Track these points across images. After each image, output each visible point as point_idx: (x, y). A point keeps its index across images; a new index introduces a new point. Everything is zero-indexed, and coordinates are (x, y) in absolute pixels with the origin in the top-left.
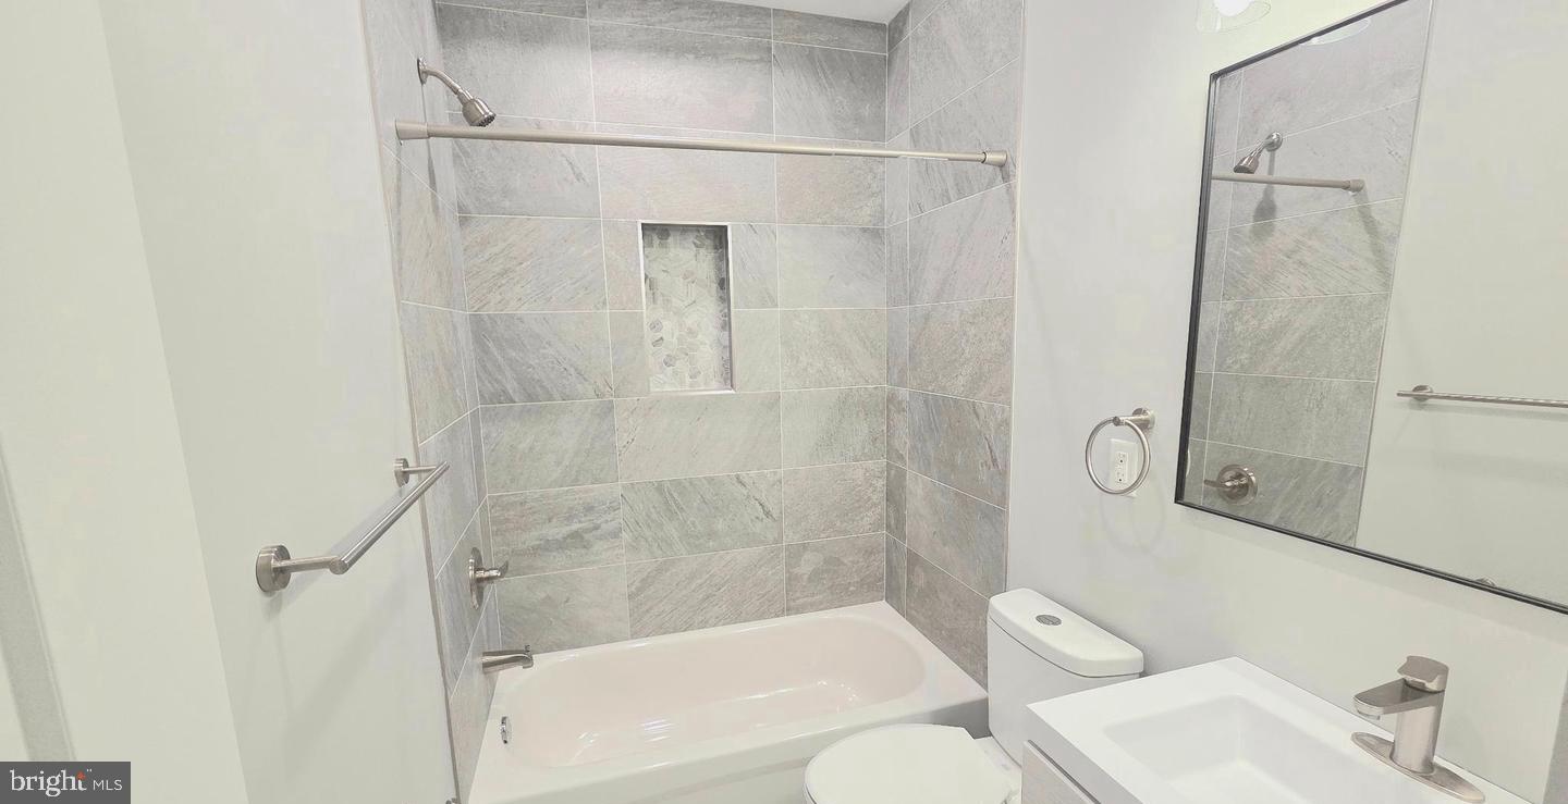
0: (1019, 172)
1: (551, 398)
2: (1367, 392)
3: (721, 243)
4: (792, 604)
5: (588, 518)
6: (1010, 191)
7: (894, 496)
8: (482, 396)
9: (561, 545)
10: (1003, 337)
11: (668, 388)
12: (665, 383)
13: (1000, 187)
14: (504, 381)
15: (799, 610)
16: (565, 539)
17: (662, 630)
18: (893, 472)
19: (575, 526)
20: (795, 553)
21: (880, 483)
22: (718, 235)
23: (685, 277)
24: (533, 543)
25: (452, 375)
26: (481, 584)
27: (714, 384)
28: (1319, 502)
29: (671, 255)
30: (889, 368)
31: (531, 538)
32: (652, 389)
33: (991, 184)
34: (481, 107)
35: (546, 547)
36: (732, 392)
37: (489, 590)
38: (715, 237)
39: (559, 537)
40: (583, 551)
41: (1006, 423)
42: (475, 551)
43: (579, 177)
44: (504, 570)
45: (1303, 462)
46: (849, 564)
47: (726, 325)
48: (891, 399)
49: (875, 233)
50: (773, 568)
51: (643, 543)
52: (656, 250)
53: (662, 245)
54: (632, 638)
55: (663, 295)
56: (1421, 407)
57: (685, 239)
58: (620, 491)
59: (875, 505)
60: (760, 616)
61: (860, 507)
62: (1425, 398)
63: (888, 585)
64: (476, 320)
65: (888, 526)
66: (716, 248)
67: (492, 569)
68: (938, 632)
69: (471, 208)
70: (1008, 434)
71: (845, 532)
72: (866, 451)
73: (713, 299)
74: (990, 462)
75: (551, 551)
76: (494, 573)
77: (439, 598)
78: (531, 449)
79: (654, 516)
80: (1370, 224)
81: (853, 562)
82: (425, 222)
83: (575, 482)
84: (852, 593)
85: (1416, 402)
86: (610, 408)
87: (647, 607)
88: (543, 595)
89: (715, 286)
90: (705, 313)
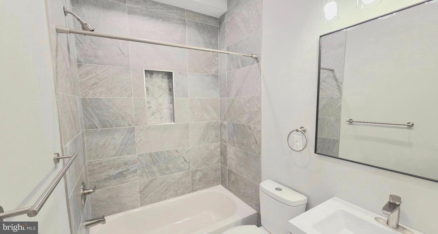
0: (262, 60)
1: (112, 126)
2: (338, 120)
3: (170, 77)
4: (193, 189)
5: (125, 167)
6: (259, 66)
7: (223, 153)
8: (85, 126)
9: (115, 177)
10: (258, 107)
11: (153, 122)
12: (152, 120)
13: (256, 64)
14: (94, 121)
15: (196, 190)
16: (116, 175)
17: (151, 202)
18: (222, 146)
19: (120, 170)
20: (194, 173)
21: (219, 149)
22: (169, 75)
23: (158, 87)
24: (104, 178)
25: (75, 120)
26: (85, 195)
27: (168, 121)
28: (329, 149)
29: (154, 80)
30: (220, 116)
31: (104, 175)
32: (148, 123)
33: (253, 63)
34: (89, 26)
35: (109, 178)
36: (174, 123)
37: (88, 197)
38: (168, 76)
39: (115, 174)
40: (123, 178)
41: (260, 131)
42: (83, 183)
43: (123, 53)
44: (94, 189)
45: (324, 138)
46: (210, 175)
47: (172, 102)
48: (222, 125)
49: (216, 76)
50: (187, 178)
51: (145, 174)
52: (149, 79)
53: (151, 77)
54: (141, 206)
55: (151, 93)
56: (351, 124)
57: (158, 75)
58: (136, 157)
59: (217, 156)
60: (183, 193)
61: (213, 157)
62: (352, 122)
63: (222, 180)
64: (84, 100)
65: (221, 162)
66: (168, 79)
67: (90, 189)
68: (239, 194)
69: (82, 61)
70: (260, 134)
71: (208, 165)
72: (215, 140)
73: (168, 94)
74: (255, 142)
75: (111, 179)
76: (91, 191)
77: (70, 205)
78: (104, 145)
79: (149, 164)
80: (336, 80)
81: (211, 174)
82: (66, 64)
83: (121, 155)
84: (211, 183)
85: (350, 123)
86: (133, 129)
87: (146, 195)
88: (108, 195)
89: (168, 90)
90: (166, 98)
